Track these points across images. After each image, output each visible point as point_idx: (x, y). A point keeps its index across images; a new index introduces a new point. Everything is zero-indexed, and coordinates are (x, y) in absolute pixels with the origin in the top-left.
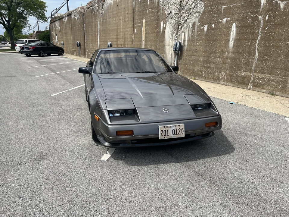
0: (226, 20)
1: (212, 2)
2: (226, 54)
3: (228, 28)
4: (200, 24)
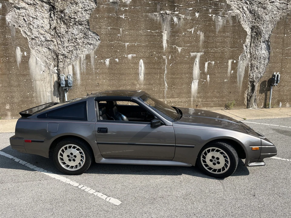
0: (132, 56)
1: (111, 37)
3: (135, 63)
4: (98, 57)
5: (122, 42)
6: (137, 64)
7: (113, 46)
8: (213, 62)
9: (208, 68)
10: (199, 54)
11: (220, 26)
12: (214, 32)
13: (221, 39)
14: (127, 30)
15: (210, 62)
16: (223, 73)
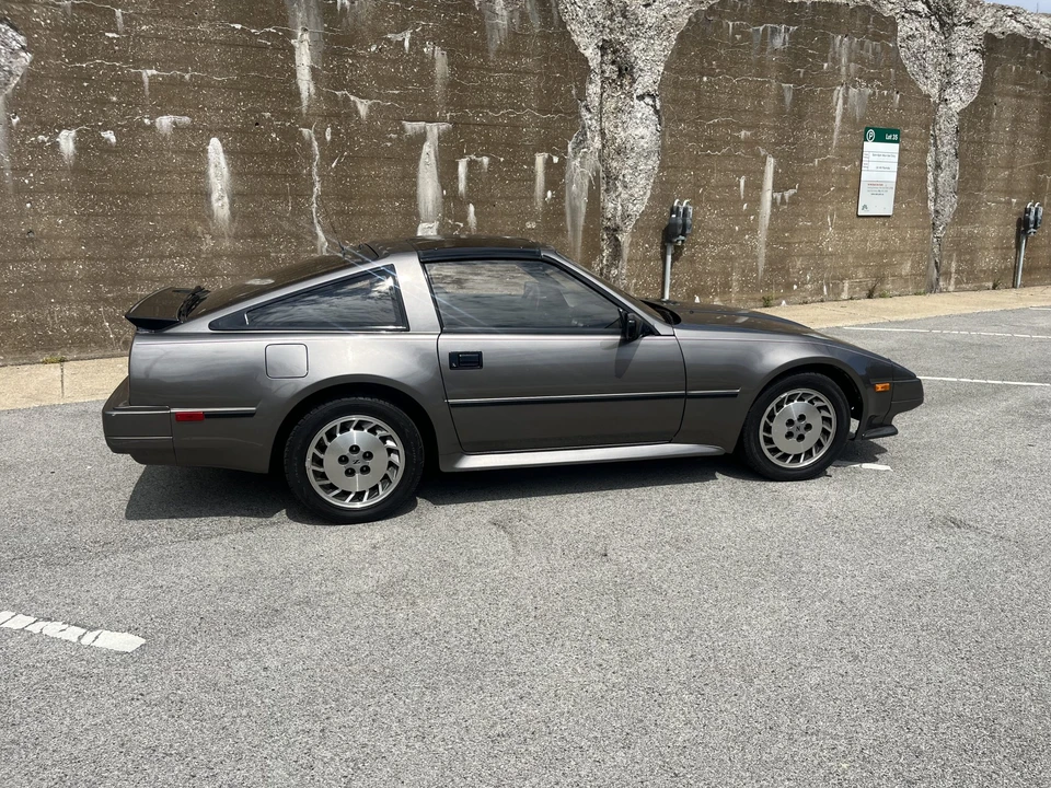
0: (175, 123)
1: (78, 41)
2: (208, 243)
3: (188, 152)
4: (22, 122)
5: (126, 62)
6: (200, 153)
7: (88, 79)
8: (486, 160)
9: (468, 179)
10: (434, 130)
11: (502, 32)
12: (481, 48)
13: (508, 80)
14: (145, 15)
15: (473, 157)
16: (521, 198)
